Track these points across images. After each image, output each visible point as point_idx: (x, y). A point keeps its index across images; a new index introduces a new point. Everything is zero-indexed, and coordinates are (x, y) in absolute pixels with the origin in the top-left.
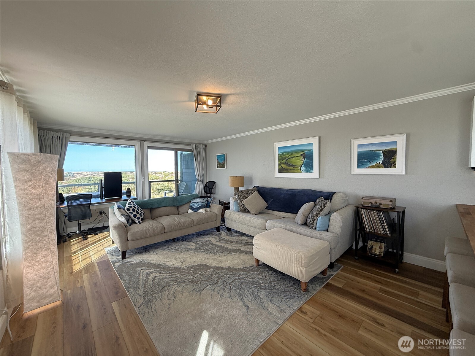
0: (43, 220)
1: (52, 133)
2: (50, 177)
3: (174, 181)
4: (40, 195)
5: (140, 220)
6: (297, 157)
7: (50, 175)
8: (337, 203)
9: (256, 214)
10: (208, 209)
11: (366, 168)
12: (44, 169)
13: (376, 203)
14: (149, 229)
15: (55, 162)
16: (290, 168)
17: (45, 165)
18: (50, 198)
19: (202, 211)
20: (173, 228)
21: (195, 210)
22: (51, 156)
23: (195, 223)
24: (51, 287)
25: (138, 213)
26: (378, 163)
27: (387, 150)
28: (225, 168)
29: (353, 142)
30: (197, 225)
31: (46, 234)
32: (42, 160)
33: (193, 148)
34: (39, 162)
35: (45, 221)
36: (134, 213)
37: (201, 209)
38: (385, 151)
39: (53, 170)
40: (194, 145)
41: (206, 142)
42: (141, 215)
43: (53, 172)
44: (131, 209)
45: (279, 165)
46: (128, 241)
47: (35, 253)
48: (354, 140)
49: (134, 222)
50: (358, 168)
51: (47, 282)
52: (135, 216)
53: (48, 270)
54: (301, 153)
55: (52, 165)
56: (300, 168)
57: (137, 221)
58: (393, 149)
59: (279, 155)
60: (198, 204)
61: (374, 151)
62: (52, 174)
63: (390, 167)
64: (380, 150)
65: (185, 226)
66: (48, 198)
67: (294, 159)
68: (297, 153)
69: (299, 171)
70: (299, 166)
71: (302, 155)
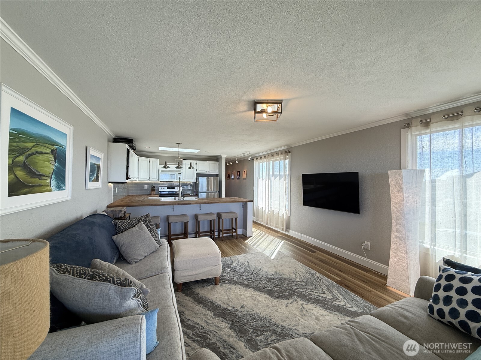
15: (398, 176)
22: (395, 171)
39: (396, 183)
43: (396, 185)
54: (52, 148)
55: (396, 179)
56: (48, 181)
64: (96, 164)
67: (40, 157)
68: (47, 145)
69: (48, 188)
70: (49, 177)
71: (53, 151)
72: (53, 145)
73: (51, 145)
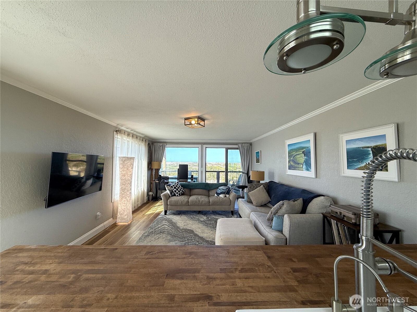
0: (125, 185)
1: (159, 144)
2: (129, 167)
3: (224, 172)
4: (125, 174)
5: (178, 194)
6: (300, 155)
7: (129, 166)
8: (313, 207)
9: (256, 206)
10: (227, 196)
11: (356, 169)
12: (127, 163)
13: (341, 213)
16: (296, 165)
17: (127, 162)
18: (128, 176)
20: (194, 203)
21: (218, 194)
22: (131, 158)
23: (210, 203)
24: (125, 215)
25: (177, 189)
26: (367, 163)
27: (376, 146)
28: (259, 163)
29: (341, 137)
30: (213, 205)
31: (126, 191)
32: (126, 160)
33: (239, 146)
34: (125, 161)
35: (125, 186)
36: (175, 190)
37: (221, 194)
38: (373, 148)
40: (240, 144)
41: (251, 141)
42: (179, 191)
44: (174, 187)
45: (289, 162)
46: (168, 205)
47: (122, 199)
48: (342, 135)
49: (175, 195)
50: (348, 169)
51: (124, 212)
52: (175, 191)
53: (125, 208)
54: (303, 150)
56: (302, 166)
57: (176, 194)
58: (382, 145)
59: (288, 152)
60: (220, 190)
61: (363, 148)
62: (130, 166)
63: (381, 170)
64: (368, 147)
66: (127, 176)
67: (298, 156)
68: (300, 150)
69: (301, 169)
70: (302, 164)
71: (303, 152)
72: (303, 149)
73: (302, 149)
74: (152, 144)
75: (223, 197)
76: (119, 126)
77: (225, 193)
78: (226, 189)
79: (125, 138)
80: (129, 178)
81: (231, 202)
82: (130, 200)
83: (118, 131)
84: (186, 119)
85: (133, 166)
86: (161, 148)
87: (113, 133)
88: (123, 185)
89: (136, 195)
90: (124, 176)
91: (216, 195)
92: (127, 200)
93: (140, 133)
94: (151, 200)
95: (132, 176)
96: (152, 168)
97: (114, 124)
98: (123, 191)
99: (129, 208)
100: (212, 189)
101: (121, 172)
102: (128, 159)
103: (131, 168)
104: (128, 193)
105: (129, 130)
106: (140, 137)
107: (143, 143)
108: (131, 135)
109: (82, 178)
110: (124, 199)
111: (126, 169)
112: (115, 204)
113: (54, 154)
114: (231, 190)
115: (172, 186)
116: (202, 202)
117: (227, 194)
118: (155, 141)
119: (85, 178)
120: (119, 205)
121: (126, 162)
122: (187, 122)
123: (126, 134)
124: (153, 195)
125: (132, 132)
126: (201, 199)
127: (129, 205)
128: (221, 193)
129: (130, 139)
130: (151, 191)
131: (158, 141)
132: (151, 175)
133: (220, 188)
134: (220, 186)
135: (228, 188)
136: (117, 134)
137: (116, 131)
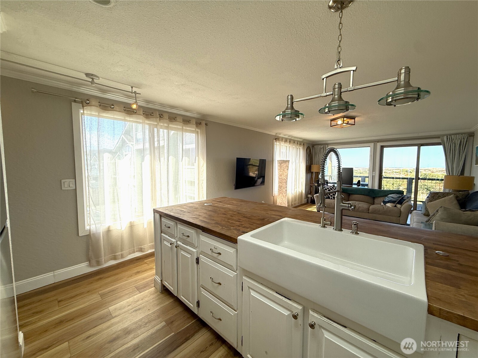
0: (282, 183)
1: (319, 146)
4: (281, 174)
5: (332, 197)
10: (399, 206)
14: (332, 204)
19: (389, 205)
21: (385, 203)
23: (370, 211)
30: (372, 213)
31: (282, 188)
34: (282, 163)
40: (445, 137)
41: (472, 130)
47: (279, 194)
57: (330, 197)
60: (389, 198)
62: (286, 167)
65: (360, 210)
74: (313, 146)
75: (391, 207)
76: (277, 135)
77: (395, 202)
78: (397, 197)
79: (283, 144)
80: (284, 177)
81: (402, 213)
82: (286, 196)
83: (277, 139)
84: (332, 120)
85: (288, 168)
86: (322, 150)
87: (272, 141)
88: (280, 183)
89: (293, 194)
90: (281, 176)
91: (382, 204)
92: (283, 196)
93: (297, 138)
94: (309, 203)
95: (287, 176)
96: (312, 171)
97: (274, 134)
98: (280, 188)
99: (285, 203)
100: (379, 197)
101: (279, 172)
102: (284, 162)
103: (286, 169)
104: (284, 190)
105: (286, 137)
106: (298, 141)
107: (301, 147)
108: (288, 141)
109: (255, 177)
110: (281, 195)
111: (282, 170)
112: (275, 198)
113: (237, 159)
114: (405, 200)
115: (326, 188)
116: (358, 208)
117: (398, 203)
118: (316, 143)
119: (257, 177)
120: (278, 199)
121: (282, 165)
122: (333, 123)
123: (284, 140)
124: (311, 197)
125: (290, 138)
126: (358, 205)
127: (285, 200)
128: (388, 202)
129: (287, 145)
130: (310, 194)
131: (318, 143)
132: (311, 178)
133: (389, 196)
134: (391, 194)
135: (400, 197)
136: (276, 141)
137: (276, 139)
